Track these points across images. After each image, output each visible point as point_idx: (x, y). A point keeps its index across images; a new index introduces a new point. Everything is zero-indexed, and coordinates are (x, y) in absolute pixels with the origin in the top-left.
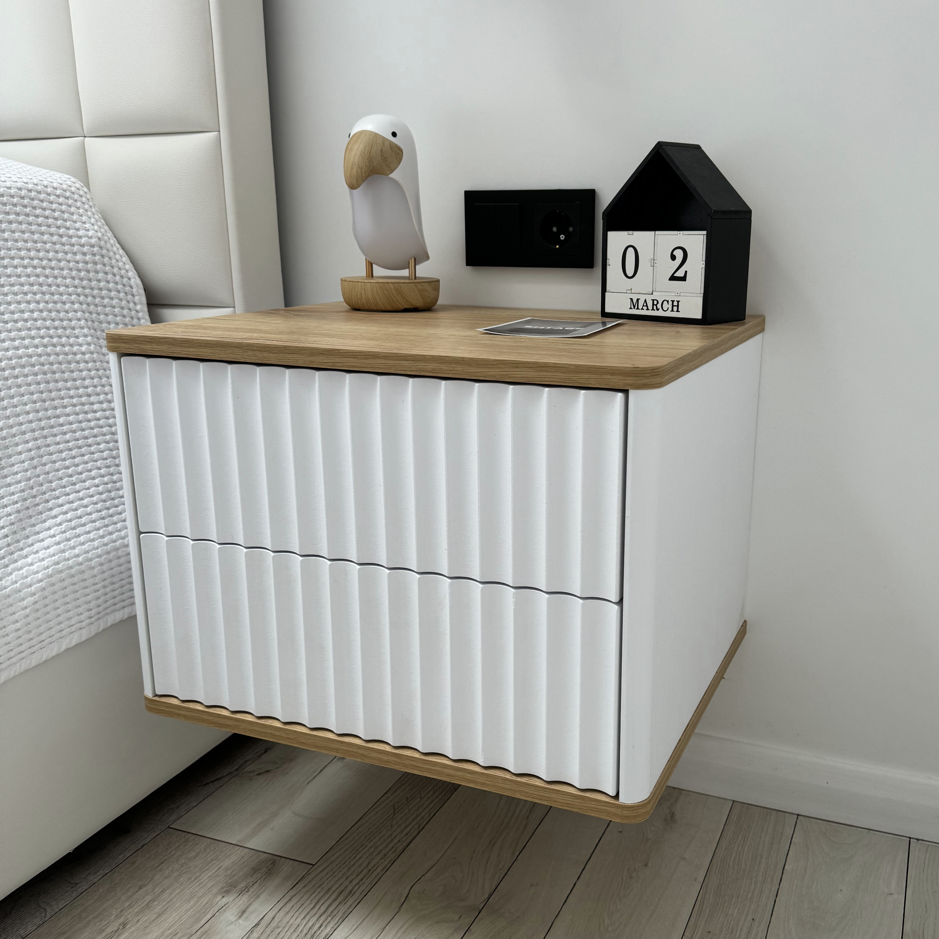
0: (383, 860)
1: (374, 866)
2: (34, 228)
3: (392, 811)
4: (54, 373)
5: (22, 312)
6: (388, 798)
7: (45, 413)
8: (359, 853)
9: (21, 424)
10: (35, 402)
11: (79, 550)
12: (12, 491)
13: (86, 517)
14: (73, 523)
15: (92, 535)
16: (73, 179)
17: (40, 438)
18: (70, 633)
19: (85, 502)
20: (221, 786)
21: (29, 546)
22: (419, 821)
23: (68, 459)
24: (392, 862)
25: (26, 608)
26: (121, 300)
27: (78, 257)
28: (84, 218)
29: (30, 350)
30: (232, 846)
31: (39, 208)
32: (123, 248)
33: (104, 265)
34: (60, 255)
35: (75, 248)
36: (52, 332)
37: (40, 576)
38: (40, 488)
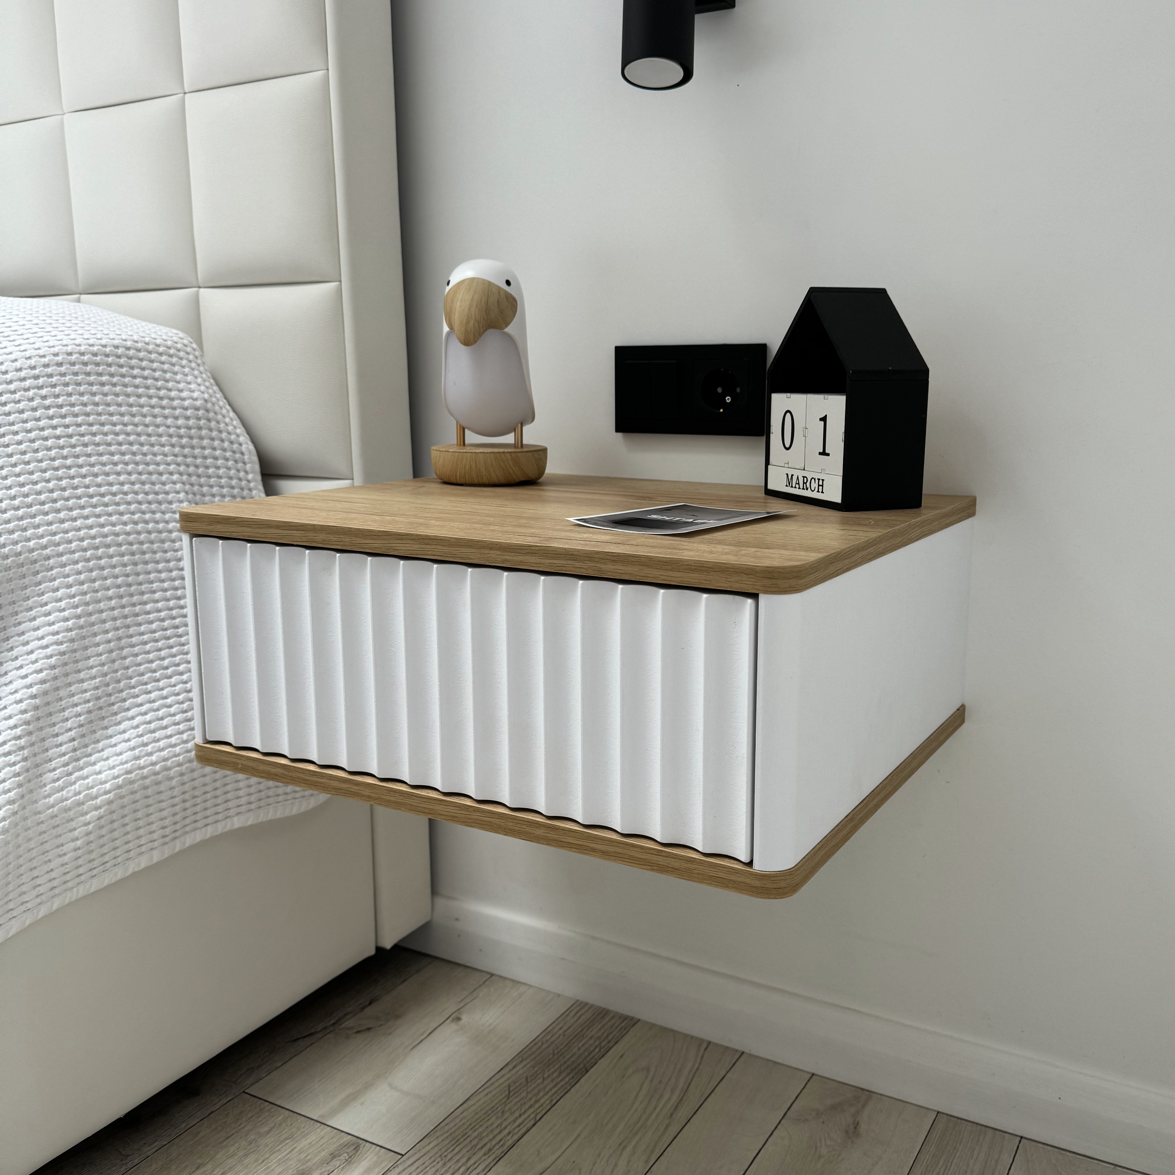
0: (486, 1157)
1: (475, 1163)
2: (129, 390)
3: (507, 1092)
4: (144, 553)
5: (111, 484)
6: (503, 1076)
7: (130, 599)
8: (459, 1144)
9: (102, 611)
10: (119, 587)
11: (157, 756)
12: (84, 688)
13: (169, 718)
14: (153, 726)
15: (173, 740)
16: (181, 335)
17: (122, 628)
18: (139, 854)
19: (169, 701)
20: (312, 1044)
21: (99, 752)
22: (537, 1109)
23: (153, 652)
24: (498, 1159)
25: (89, 823)
26: (229, 469)
27: (180, 422)
28: (189, 378)
29: (117, 528)
30: (312, 1121)
31: (137, 368)
32: (234, 411)
33: (211, 430)
34: (159, 420)
35: (177, 412)
36: (144, 507)
37: (108, 786)
38: (117, 685)
